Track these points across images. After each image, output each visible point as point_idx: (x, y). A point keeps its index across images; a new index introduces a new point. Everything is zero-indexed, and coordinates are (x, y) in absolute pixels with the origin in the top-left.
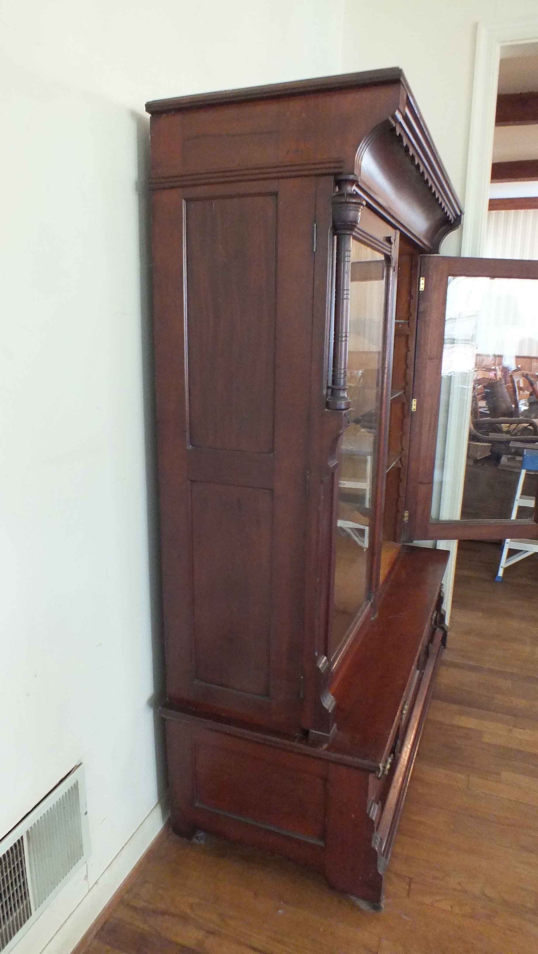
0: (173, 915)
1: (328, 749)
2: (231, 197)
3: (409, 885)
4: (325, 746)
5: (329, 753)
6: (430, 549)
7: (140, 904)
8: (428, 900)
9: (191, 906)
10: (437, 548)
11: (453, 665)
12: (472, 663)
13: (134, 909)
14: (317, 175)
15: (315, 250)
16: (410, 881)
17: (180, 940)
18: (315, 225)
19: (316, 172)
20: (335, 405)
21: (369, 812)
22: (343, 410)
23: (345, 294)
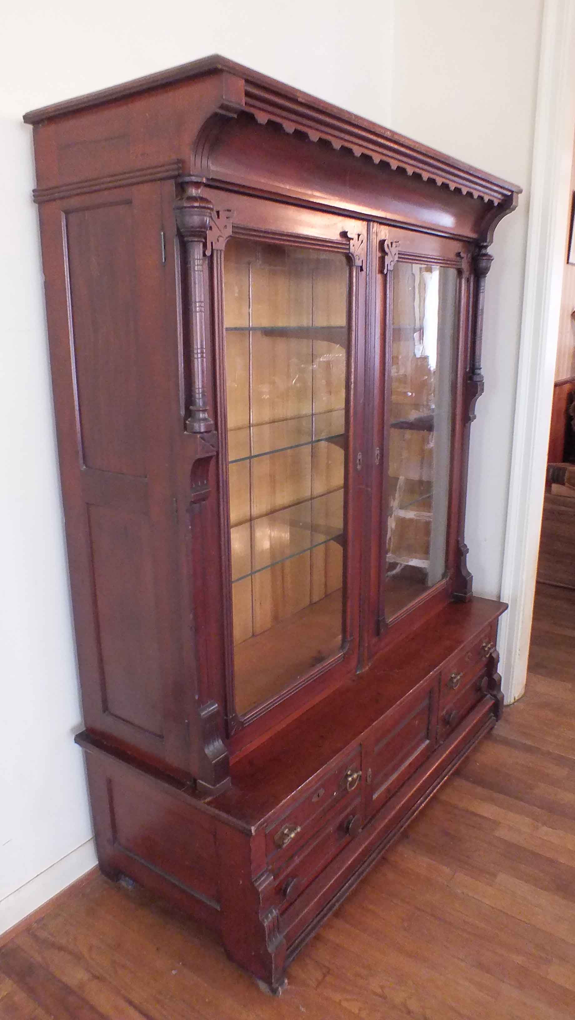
0: (70, 953)
1: (209, 803)
2: (99, 206)
3: (325, 976)
4: (209, 799)
5: (209, 807)
6: (494, 601)
7: (43, 935)
8: (337, 997)
9: (91, 948)
10: (501, 601)
11: (506, 742)
12: (529, 743)
13: (35, 937)
14: (161, 179)
15: (164, 261)
16: (328, 972)
17: (65, 979)
18: (162, 233)
19: (159, 175)
20: (193, 427)
21: (256, 881)
22: (200, 433)
23: (198, 307)
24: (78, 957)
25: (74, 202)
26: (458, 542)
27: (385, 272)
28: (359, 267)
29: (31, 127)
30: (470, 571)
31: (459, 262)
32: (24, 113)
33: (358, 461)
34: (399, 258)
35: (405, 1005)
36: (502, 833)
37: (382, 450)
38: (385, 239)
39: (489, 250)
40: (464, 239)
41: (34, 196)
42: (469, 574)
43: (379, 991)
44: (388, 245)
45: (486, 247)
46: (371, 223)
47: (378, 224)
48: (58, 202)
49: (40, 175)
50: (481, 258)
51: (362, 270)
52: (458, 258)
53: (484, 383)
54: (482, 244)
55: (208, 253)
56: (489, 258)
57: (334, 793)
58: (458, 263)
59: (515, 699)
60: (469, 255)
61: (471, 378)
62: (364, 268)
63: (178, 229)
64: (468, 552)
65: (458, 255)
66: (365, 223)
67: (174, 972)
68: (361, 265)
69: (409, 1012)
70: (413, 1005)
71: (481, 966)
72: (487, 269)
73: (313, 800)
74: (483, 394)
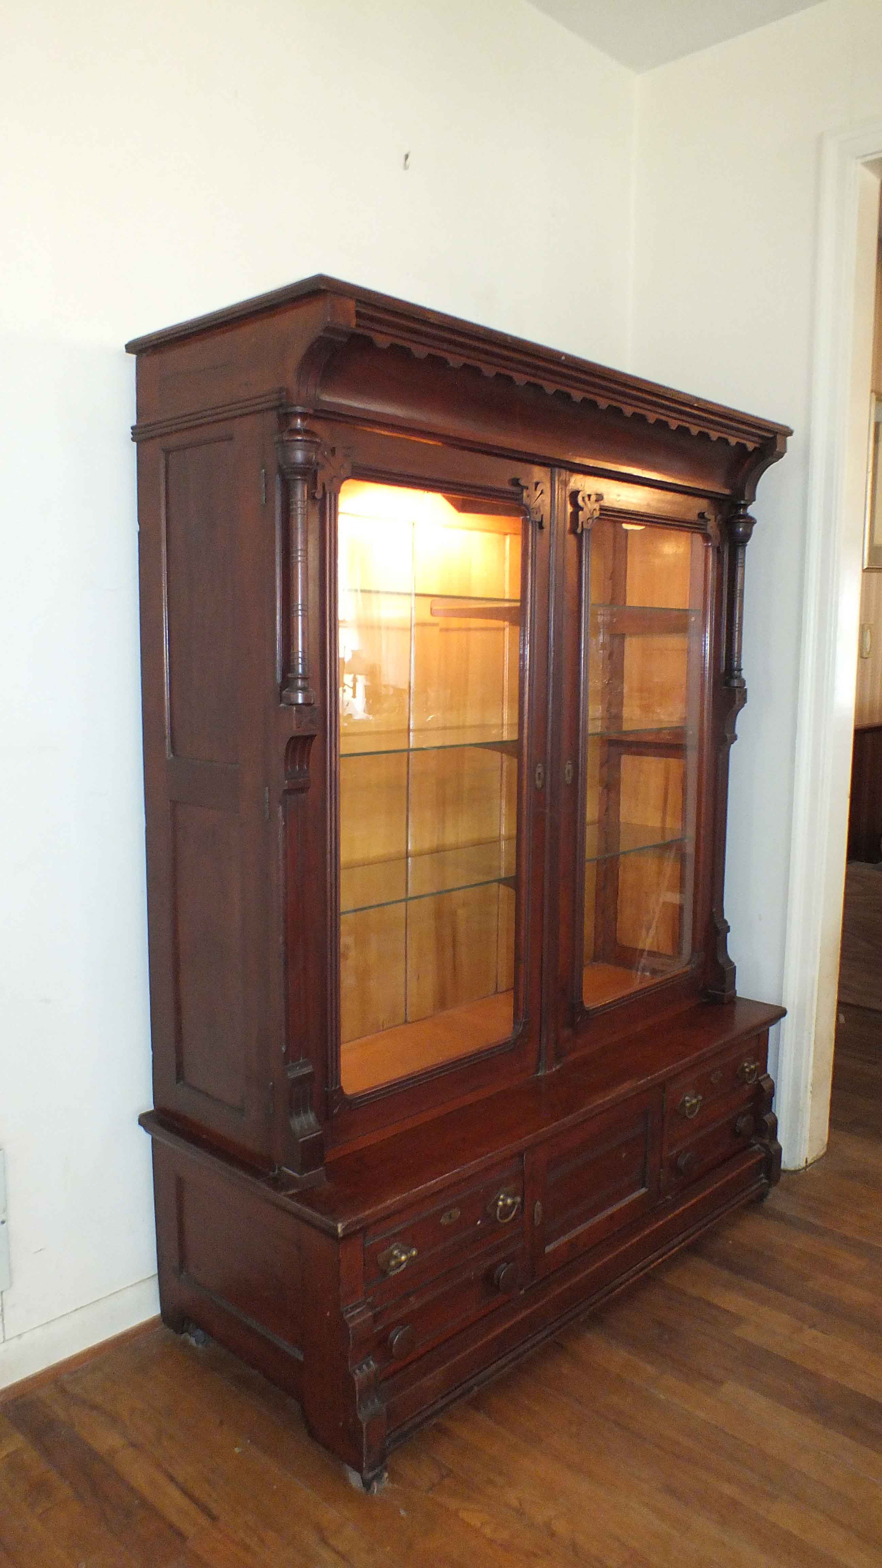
0: (106, 1413)
1: (293, 1197)
2: (200, 444)
4: (293, 1192)
5: (291, 1201)
6: (768, 1004)
7: (75, 1389)
8: (455, 1505)
9: (133, 1412)
10: (778, 1005)
14: (262, 411)
15: (264, 503)
16: (449, 1475)
18: (263, 471)
19: (260, 407)
20: (289, 698)
21: (347, 1312)
22: (298, 704)
23: (300, 556)
24: (114, 1420)
25: (173, 441)
26: (711, 915)
27: (579, 531)
28: (537, 524)
29: (133, 357)
30: (732, 958)
31: (703, 525)
32: (126, 342)
33: (537, 775)
34: (601, 514)
35: (548, 1525)
36: (746, 1333)
37: (576, 766)
38: (580, 489)
39: (751, 510)
40: (713, 495)
41: (132, 434)
42: (731, 963)
43: (515, 1503)
44: (583, 498)
45: (745, 506)
46: (557, 470)
47: (568, 473)
48: (158, 440)
49: (141, 410)
50: (737, 521)
51: (541, 527)
52: (702, 521)
53: (746, 691)
54: (738, 503)
55: (318, 496)
56: (751, 522)
57: (477, 1221)
58: (703, 527)
59: (806, 1162)
60: (719, 517)
61: (727, 683)
62: (546, 523)
63: (280, 467)
64: (729, 931)
65: (701, 515)
66: (548, 470)
67: (237, 1450)
68: (540, 520)
69: (553, 1535)
70: (560, 1527)
71: (670, 1491)
72: (747, 536)
73: (441, 1221)
74: (746, 704)
